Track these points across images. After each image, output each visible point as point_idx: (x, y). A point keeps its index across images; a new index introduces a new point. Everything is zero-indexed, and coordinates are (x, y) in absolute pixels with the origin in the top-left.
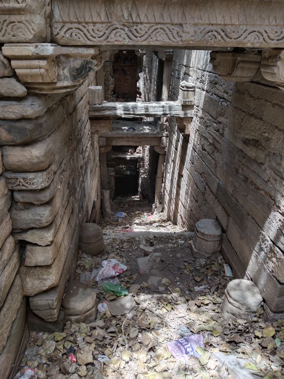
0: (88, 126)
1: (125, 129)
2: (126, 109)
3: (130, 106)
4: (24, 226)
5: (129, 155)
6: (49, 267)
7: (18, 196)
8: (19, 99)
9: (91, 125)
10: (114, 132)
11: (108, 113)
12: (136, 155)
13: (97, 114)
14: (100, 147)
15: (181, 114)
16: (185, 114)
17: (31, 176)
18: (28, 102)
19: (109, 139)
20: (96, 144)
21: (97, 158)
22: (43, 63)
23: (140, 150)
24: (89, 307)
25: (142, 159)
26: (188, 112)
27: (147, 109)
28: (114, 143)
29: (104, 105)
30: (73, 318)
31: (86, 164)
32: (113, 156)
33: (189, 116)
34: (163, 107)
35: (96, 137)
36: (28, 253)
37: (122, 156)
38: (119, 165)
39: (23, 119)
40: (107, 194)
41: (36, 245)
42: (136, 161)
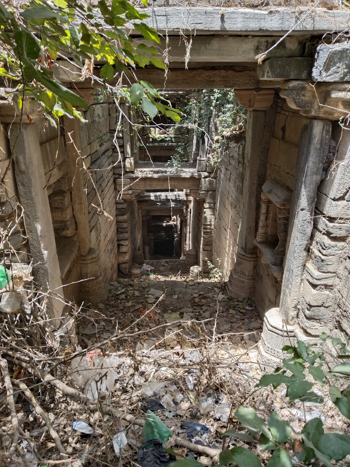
0: (137, 206)
1: (158, 205)
2: (156, 196)
3: (158, 195)
4: (120, 239)
5: (165, 223)
6: (126, 253)
7: (119, 230)
8: (122, 203)
9: (138, 205)
10: (152, 207)
11: (147, 198)
12: (171, 223)
13: (141, 199)
14: (143, 216)
15: (185, 199)
16: (187, 199)
17: (123, 224)
18: (124, 204)
19: (148, 211)
20: (140, 215)
21: (141, 223)
22: (129, 195)
23: (174, 219)
24: (139, 273)
25: (176, 226)
26: (189, 197)
27: (166, 196)
28: (152, 214)
29: (144, 195)
30: (133, 276)
31: (136, 224)
32: (153, 224)
33: (189, 199)
34: (175, 195)
35: (140, 211)
36: (120, 248)
37: (160, 224)
38: (159, 232)
39: (123, 208)
40: (147, 249)
41: (123, 245)
42: (171, 228)
